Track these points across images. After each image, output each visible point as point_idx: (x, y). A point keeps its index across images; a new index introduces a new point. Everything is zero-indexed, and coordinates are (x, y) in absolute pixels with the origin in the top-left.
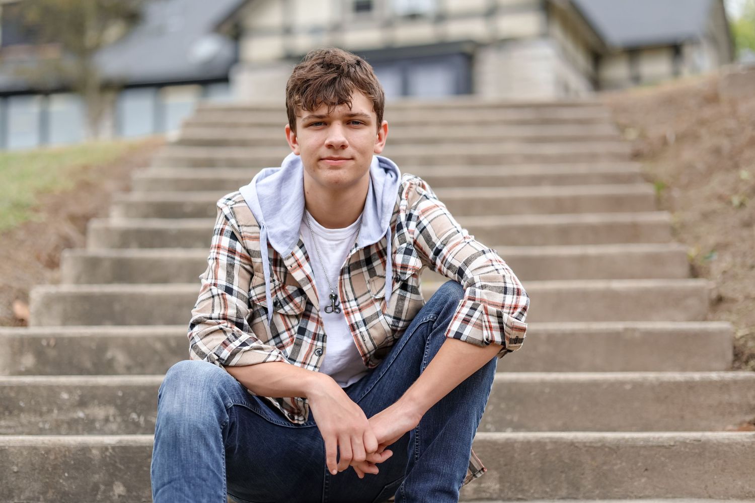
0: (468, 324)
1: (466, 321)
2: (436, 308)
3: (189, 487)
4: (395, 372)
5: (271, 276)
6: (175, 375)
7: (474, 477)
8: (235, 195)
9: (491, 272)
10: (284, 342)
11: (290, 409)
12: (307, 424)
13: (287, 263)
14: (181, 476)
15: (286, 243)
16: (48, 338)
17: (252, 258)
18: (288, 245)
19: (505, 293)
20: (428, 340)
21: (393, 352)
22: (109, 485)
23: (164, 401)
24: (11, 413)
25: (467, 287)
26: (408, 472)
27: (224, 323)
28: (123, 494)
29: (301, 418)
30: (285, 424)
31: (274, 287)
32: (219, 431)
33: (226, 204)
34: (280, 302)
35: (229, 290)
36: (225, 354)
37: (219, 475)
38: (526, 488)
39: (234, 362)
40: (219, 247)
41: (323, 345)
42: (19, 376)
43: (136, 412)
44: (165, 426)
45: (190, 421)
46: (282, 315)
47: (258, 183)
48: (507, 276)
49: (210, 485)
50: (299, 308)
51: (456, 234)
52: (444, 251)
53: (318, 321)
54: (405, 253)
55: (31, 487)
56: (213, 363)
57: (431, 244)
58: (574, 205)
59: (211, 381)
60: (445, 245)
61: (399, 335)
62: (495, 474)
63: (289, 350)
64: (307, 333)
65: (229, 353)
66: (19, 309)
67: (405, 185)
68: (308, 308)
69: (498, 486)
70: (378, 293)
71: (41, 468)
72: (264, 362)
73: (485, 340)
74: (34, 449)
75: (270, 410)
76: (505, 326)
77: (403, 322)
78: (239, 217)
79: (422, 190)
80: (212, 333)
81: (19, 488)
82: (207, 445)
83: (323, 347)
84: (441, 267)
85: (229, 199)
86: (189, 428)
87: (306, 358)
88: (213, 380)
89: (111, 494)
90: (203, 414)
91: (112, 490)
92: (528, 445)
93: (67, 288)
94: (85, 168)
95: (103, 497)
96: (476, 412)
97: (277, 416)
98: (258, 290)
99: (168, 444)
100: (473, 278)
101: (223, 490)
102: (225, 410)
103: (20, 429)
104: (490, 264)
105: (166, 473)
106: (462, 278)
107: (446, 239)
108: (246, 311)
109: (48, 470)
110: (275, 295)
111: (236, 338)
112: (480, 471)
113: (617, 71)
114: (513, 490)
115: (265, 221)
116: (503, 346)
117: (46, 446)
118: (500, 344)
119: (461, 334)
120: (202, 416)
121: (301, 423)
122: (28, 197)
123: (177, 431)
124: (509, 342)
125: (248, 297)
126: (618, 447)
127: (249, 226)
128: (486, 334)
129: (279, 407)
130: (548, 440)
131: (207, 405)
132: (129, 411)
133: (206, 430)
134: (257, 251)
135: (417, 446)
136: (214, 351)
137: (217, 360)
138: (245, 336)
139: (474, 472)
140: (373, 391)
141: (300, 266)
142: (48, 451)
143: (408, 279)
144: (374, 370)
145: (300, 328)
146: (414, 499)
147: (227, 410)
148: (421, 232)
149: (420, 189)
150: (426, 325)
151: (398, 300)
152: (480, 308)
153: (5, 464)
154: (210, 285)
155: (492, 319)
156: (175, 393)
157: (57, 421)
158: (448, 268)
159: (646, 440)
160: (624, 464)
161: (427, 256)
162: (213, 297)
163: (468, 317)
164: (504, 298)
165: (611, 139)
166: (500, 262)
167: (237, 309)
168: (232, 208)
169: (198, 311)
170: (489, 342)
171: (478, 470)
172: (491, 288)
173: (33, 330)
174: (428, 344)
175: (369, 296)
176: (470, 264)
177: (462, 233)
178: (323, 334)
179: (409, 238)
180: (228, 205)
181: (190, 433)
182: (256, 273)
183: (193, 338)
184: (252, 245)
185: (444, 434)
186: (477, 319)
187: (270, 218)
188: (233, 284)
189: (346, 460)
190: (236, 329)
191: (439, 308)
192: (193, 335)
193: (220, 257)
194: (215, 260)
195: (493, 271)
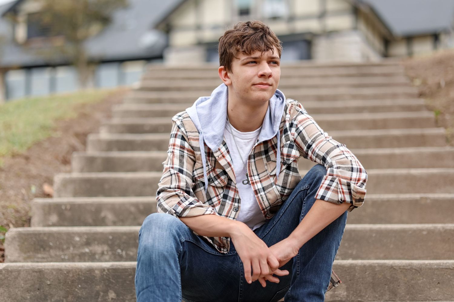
0: (329, 190)
1: (328, 189)
2: (309, 181)
3: (159, 290)
4: (284, 221)
5: (206, 163)
6: (149, 222)
7: (333, 287)
8: (184, 114)
9: (343, 158)
10: (214, 204)
11: (218, 244)
12: (229, 253)
13: (216, 155)
14: (154, 284)
15: (215, 143)
16: (65, 205)
17: (195, 152)
18: (216, 144)
19: (352, 171)
20: (305, 201)
21: (282, 208)
22: (106, 292)
23: (142, 238)
24: (44, 249)
25: (328, 168)
26: (293, 283)
27: (178, 191)
28: (114, 298)
29: (225, 250)
30: (216, 253)
31: (208, 169)
32: (177, 256)
33: (178, 119)
34: (212, 179)
35: (181, 171)
36: (180, 209)
37: (177, 284)
38: (363, 294)
39: (185, 214)
40: (174, 145)
41: (238, 205)
42: (49, 227)
43: (120, 249)
44: (144, 253)
45: (159, 250)
46: (213, 187)
47: (197, 106)
48: (353, 160)
49: (171, 289)
50: (223, 182)
51: (321, 135)
52: (314, 146)
53: (235, 190)
54: (289, 147)
55: (58, 294)
56: (172, 215)
57: (305, 141)
58: (385, 124)
59: (171, 225)
60: (314, 142)
61: (285, 198)
62: (344, 286)
63: (217, 208)
64: (228, 198)
65: (182, 209)
66: (47, 188)
67: (289, 105)
68: (229, 183)
69: (345, 293)
70: (272, 171)
71: (64, 282)
72: (204, 215)
73: (340, 200)
74: (60, 270)
75: (206, 244)
76: (352, 191)
77: (287, 190)
78: (186, 127)
79: (299, 108)
80: (171, 197)
81: (51, 294)
82: (170, 265)
83: (238, 206)
84: (311, 156)
85: (180, 116)
86: (158, 255)
87: (228, 213)
88: (172, 225)
89: (107, 298)
90: (167, 245)
91: (108, 295)
92: (364, 268)
93: (76, 175)
94: (84, 106)
95: (102, 300)
96: (335, 246)
97: (210, 248)
98: (199, 171)
99: (146, 264)
100: (332, 162)
101: (179, 292)
102: (180, 244)
103: (50, 259)
104: (342, 153)
105: (145, 282)
106: (325, 163)
107: (314, 138)
108: (191, 184)
109: (69, 283)
110: (209, 175)
111: (186, 200)
112: (337, 283)
113: (400, 50)
114: (355, 296)
115: (202, 129)
116: (351, 204)
117: (68, 268)
118: (349, 202)
119: (325, 197)
120: (166, 247)
121: (225, 253)
122: (50, 122)
123: (151, 256)
124: (355, 201)
125: (192, 175)
126: (421, 269)
127: (192, 132)
128: (340, 196)
129: (212, 243)
130: (376, 265)
131: (169, 240)
132: (116, 248)
133: (169, 256)
134: (197, 147)
135: (298, 266)
136: (173, 208)
137: (175, 213)
138: (191, 199)
139: (333, 283)
140: (269, 233)
141: (223, 156)
142: (69, 271)
143: (291, 163)
144: (270, 220)
145: (224, 195)
146: (297, 299)
147: (181, 244)
148: (298, 134)
149: (298, 108)
150: (303, 192)
151: (284, 176)
152: (337, 180)
153: (43, 280)
154: (170, 168)
155: (344, 187)
156: (149, 233)
157: (72, 254)
158: (316, 157)
159: (438, 265)
160: (425, 279)
161: (303, 149)
162: (171, 175)
163: (329, 186)
164: (352, 174)
165: (405, 85)
166: (348, 152)
167: (186, 182)
168: (182, 121)
169: (162, 184)
170: (343, 202)
171: (336, 282)
172: (343, 168)
173: (56, 200)
174: (304, 203)
175: (267, 174)
176: (330, 154)
177: (324, 135)
178: (238, 198)
179: (291, 138)
180: (179, 120)
181: (159, 257)
182: (197, 161)
183: (159, 200)
184: (194, 144)
185: (315, 259)
186: (335, 187)
187: (205, 128)
188: (183, 168)
189: (257, 274)
190: (186, 194)
191: (311, 181)
192: (160, 198)
193: (175, 151)
194: (172, 153)
195: (344, 158)
